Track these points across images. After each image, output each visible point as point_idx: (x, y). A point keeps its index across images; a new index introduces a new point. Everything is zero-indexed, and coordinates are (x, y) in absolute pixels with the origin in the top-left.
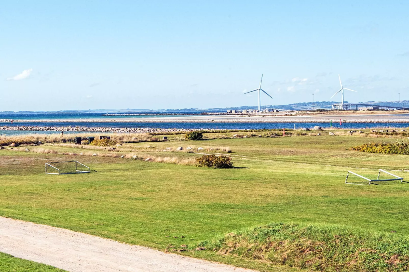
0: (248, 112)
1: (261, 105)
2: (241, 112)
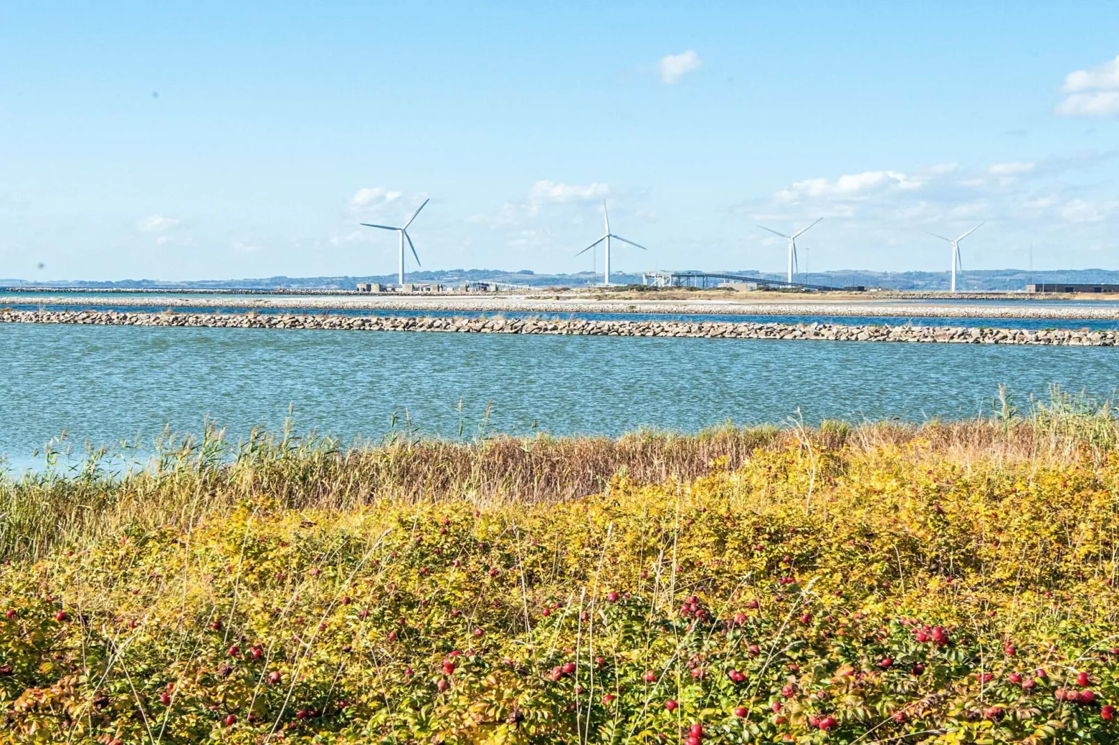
0: (417, 289)
1: (406, 272)
2: (393, 289)
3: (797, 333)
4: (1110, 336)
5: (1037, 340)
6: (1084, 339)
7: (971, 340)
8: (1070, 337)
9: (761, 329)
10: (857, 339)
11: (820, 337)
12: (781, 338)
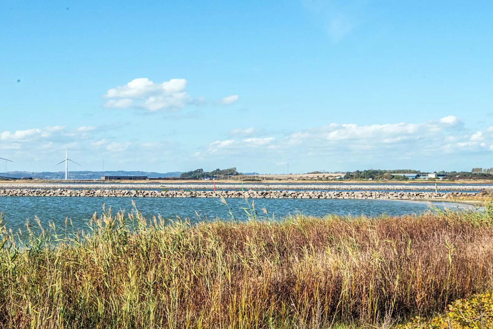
3: (51, 193)
4: (194, 193)
5: (162, 195)
6: (183, 195)
7: (132, 196)
8: (176, 193)
9: (34, 192)
10: (80, 196)
11: (62, 195)
12: (44, 196)
